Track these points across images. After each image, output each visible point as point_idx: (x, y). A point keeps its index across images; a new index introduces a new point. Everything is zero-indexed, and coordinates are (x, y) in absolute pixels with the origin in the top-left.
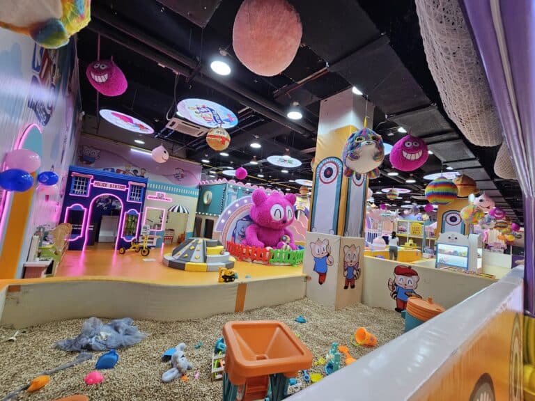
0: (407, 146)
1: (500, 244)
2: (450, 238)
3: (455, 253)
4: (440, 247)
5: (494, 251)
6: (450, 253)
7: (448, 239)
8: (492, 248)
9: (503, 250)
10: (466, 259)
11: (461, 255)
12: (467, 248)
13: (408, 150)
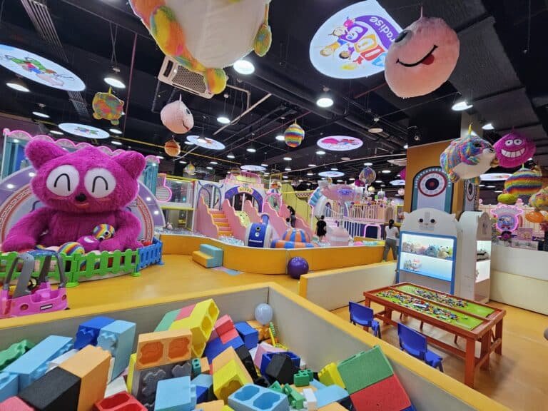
0: (507, 144)
1: (531, 230)
2: (421, 221)
3: (430, 252)
4: (406, 238)
5: (517, 245)
6: (423, 252)
7: (419, 224)
8: (514, 240)
9: (536, 244)
10: (450, 262)
11: (441, 256)
12: (452, 241)
13: (508, 149)
